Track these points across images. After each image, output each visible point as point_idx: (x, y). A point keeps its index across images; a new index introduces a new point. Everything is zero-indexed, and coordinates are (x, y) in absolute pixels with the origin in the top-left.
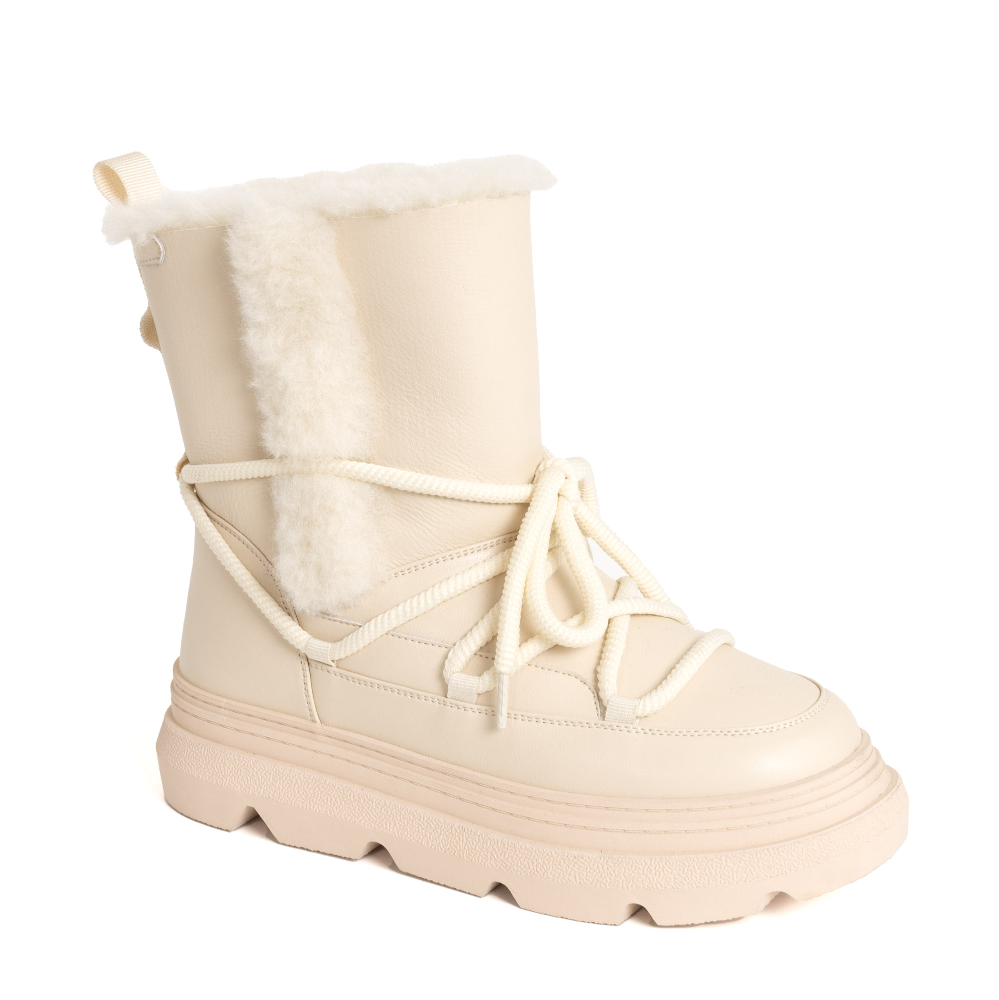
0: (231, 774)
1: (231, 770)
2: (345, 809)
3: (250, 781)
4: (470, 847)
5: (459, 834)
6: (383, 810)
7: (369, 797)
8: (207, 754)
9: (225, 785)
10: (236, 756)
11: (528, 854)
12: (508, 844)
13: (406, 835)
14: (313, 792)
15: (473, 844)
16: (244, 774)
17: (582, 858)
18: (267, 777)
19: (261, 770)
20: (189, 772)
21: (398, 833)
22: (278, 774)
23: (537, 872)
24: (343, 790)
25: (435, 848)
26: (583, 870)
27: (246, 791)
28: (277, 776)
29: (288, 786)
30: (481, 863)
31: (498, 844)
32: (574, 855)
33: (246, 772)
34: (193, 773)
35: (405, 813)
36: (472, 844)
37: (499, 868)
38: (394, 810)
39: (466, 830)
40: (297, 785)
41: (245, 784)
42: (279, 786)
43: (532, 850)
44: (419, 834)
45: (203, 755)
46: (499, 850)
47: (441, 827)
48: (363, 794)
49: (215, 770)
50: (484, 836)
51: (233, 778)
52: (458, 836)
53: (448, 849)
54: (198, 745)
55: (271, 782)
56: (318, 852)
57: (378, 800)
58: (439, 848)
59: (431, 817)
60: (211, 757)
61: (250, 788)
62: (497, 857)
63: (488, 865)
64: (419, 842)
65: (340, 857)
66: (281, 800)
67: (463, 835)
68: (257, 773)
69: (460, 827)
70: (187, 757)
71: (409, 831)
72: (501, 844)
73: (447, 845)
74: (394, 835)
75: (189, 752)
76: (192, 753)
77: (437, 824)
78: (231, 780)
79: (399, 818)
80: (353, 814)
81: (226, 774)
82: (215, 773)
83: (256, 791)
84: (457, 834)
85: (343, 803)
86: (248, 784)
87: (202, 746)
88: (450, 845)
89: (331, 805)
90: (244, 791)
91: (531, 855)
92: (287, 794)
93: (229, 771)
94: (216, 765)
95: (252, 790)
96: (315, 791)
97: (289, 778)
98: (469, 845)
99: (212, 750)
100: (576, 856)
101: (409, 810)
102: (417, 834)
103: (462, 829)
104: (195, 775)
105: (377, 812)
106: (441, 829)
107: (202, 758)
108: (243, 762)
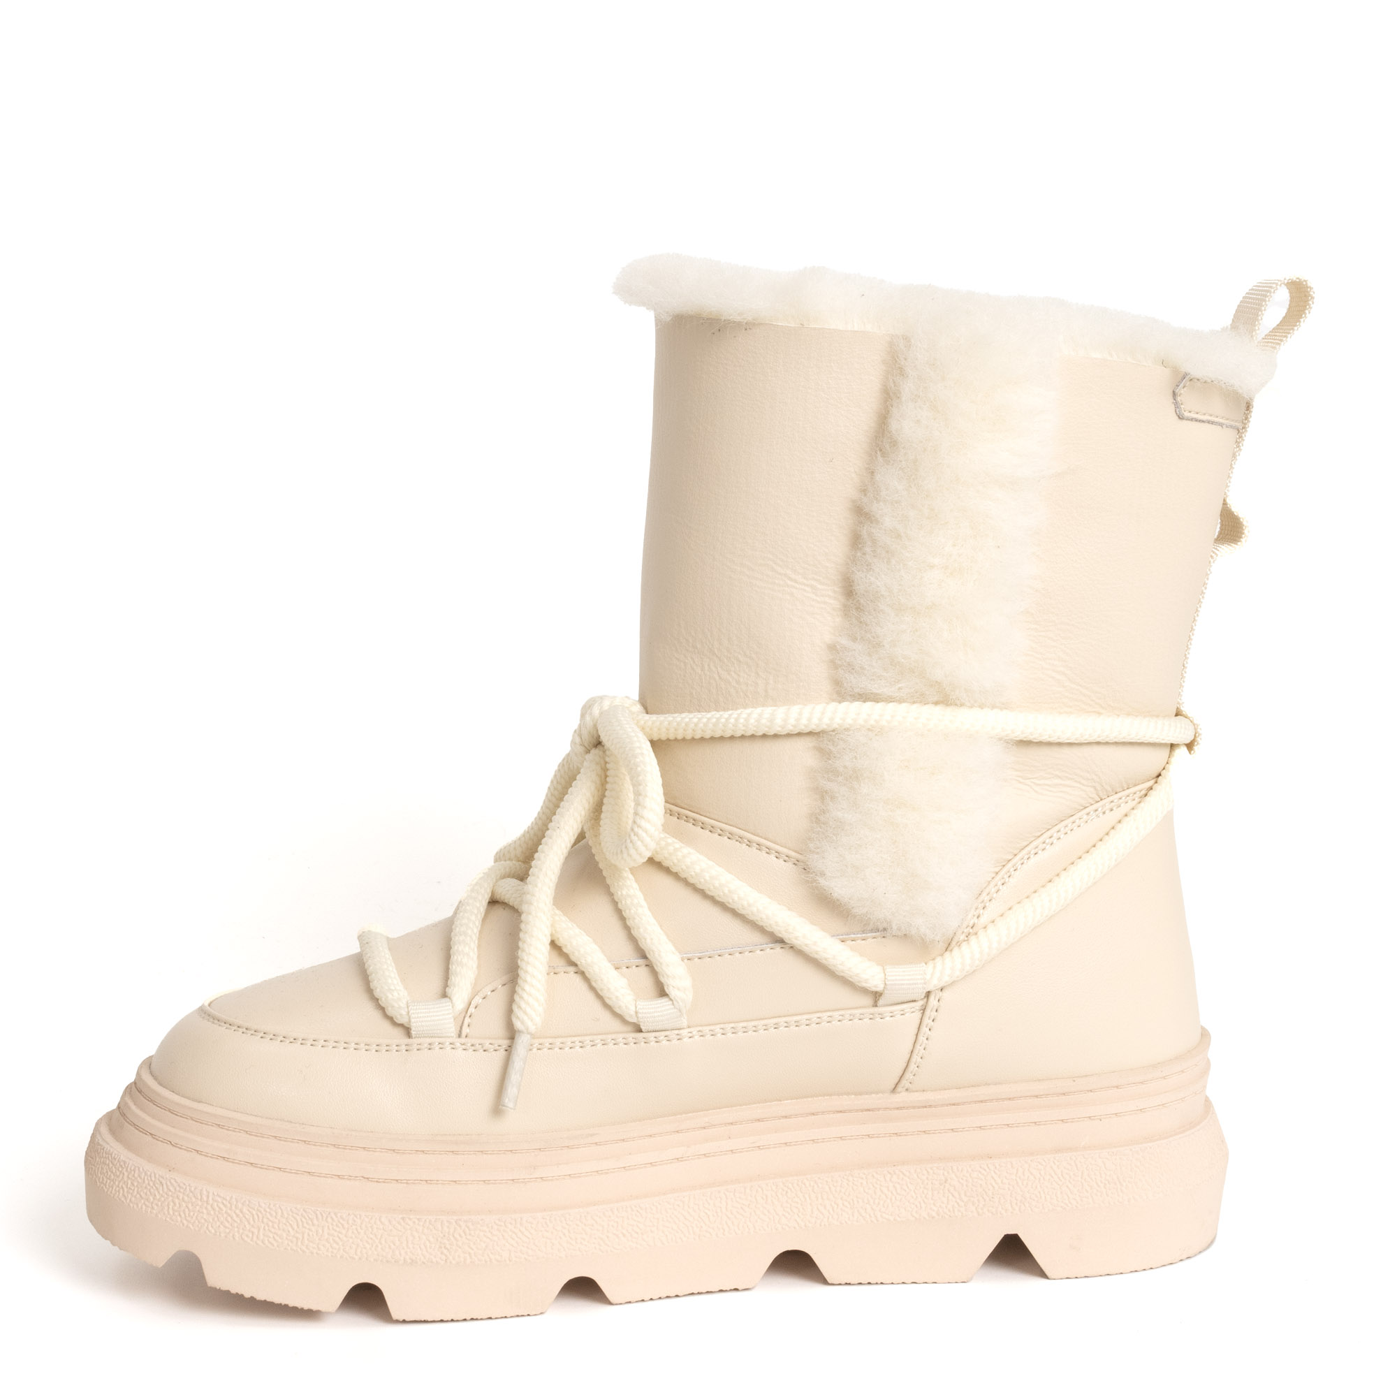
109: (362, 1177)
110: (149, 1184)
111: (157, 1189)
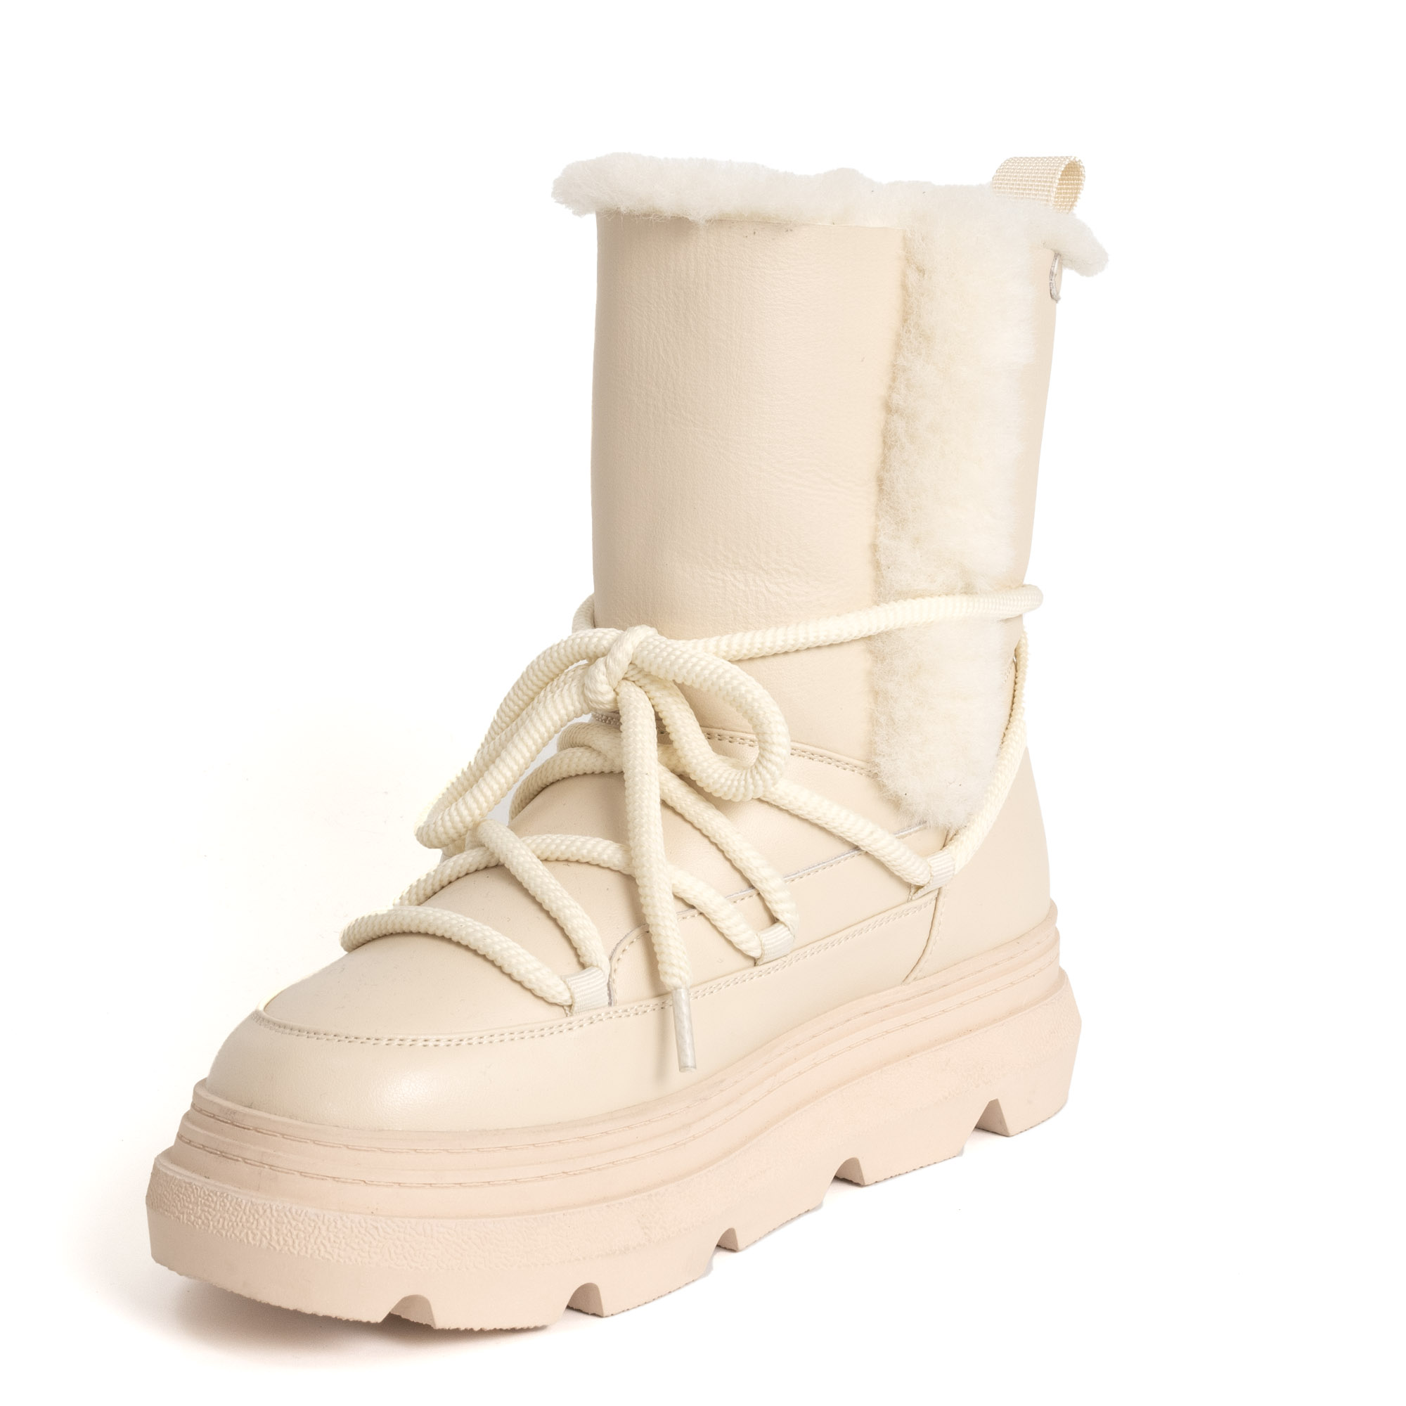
109: (563, 1173)
110: (359, 1232)
111: (371, 1235)
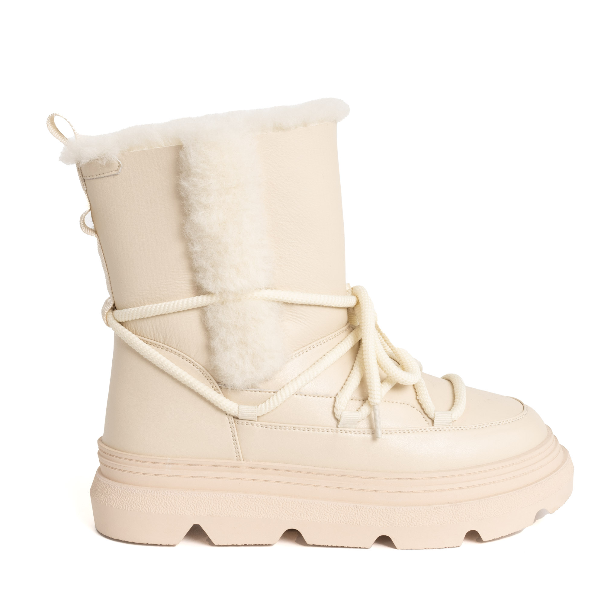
0: (181, 505)
1: (181, 503)
2: (270, 511)
3: (197, 507)
4: (364, 517)
5: (354, 510)
6: (297, 506)
7: (286, 501)
8: (159, 496)
9: (178, 513)
10: (183, 493)
11: (404, 513)
12: (390, 510)
13: (316, 519)
14: (245, 505)
15: (366, 515)
16: (191, 503)
17: (439, 509)
18: (208, 502)
19: (204, 499)
20: (146, 511)
21: (310, 519)
22: (217, 499)
23: (412, 522)
24: (266, 499)
25: (339, 523)
26: (441, 516)
27: (194, 514)
28: (216, 500)
29: (225, 504)
30: (373, 525)
31: (383, 511)
32: (435, 508)
33: (192, 502)
34: (150, 511)
35: (313, 505)
36: (364, 515)
37: (386, 526)
38: (306, 505)
39: (359, 507)
40: (232, 503)
41: (193, 510)
42: (218, 506)
43: (407, 510)
44: (325, 516)
45: (156, 497)
46: (384, 515)
47: (341, 509)
48: (281, 500)
49: (168, 505)
50: (372, 508)
51: (183, 507)
52: (354, 512)
53: (348, 522)
54: (151, 492)
55: (212, 505)
56: (245, 545)
57: (293, 501)
58: (341, 522)
59: (332, 504)
60: (163, 497)
61: (197, 512)
62: (383, 519)
63: (378, 525)
64: (326, 521)
65: (262, 545)
66: (222, 515)
67: (357, 511)
68: (201, 501)
69: (355, 506)
70: (143, 501)
71: (318, 516)
72: (385, 511)
73: (347, 519)
74: (307, 521)
75: (143, 498)
76: (146, 498)
77: (338, 508)
78: (182, 509)
79: (309, 510)
80: (275, 513)
81: (177, 506)
82: (168, 507)
83: (202, 512)
84: (353, 511)
85: (267, 508)
86: (195, 509)
87: (154, 492)
88: (349, 519)
89: (259, 511)
90: (193, 514)
91: (407, 513)
92: (226, 510)
93: (179, 504)
94: (168, 502)
95: (199, 512)
96: (246, 505)
97: (225, 499)
98: (363, 516)
99: (163, 493)
100: (436, 508)
101: (316, 503)
102: (324, 517)
103: (356, 507)
104: (152, 511)
105: (293, 508)
106: (341, 510)
107: (156, 500)
108: (189, 496)
